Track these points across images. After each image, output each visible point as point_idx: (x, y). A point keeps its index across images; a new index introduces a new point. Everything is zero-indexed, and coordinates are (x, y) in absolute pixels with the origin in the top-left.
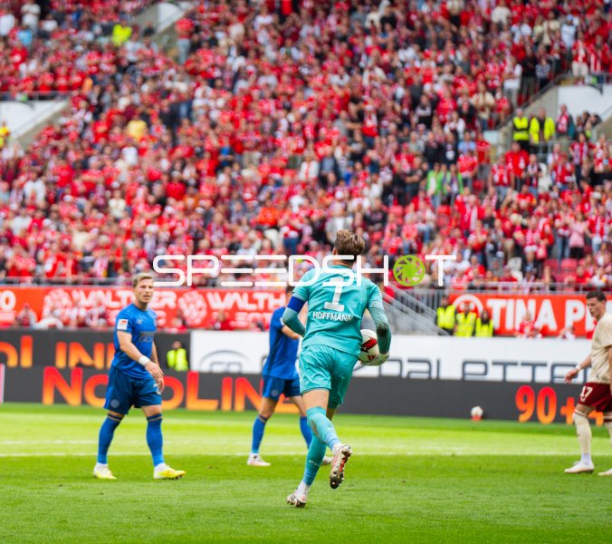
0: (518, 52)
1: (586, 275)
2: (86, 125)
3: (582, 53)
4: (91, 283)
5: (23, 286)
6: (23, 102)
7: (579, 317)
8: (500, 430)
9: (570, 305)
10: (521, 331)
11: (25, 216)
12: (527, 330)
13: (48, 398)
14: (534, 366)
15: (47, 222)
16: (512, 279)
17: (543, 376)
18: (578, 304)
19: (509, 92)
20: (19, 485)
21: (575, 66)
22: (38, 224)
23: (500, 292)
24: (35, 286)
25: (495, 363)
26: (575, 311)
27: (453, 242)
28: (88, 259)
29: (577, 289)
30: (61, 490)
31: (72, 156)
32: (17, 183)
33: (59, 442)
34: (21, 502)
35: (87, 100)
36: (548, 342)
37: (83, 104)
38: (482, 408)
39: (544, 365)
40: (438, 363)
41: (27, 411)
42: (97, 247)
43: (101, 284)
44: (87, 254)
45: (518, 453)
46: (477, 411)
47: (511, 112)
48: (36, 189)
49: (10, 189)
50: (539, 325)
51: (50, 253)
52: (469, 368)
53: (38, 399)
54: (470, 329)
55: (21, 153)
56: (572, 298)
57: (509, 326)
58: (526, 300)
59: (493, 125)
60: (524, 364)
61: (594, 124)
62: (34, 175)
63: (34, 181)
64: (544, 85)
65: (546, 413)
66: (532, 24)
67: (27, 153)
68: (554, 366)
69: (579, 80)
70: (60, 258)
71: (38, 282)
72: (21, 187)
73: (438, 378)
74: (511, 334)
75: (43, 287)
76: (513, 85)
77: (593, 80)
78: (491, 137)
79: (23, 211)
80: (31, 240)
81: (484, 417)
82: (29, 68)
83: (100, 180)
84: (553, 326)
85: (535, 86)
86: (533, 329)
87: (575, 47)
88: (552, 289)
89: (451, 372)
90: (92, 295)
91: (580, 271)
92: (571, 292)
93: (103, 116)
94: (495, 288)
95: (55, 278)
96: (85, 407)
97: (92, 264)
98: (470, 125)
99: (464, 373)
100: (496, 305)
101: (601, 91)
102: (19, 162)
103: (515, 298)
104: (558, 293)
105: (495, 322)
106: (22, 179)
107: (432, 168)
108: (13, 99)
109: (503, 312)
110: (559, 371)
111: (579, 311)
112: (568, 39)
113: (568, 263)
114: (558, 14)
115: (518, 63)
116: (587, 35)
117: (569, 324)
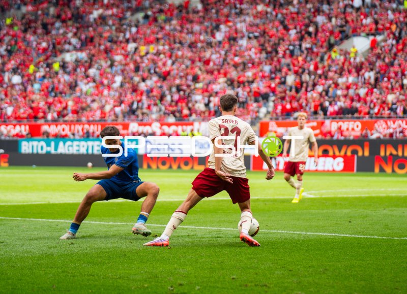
2: (393, 45)
4: (397, 118)
5: (365, 120)
6: (364, 37)
11: (365, 88)
13: (377, 170)
15: (375, 90)
20: (365, 209)
22: (370, 92)
24: (370, 120)
28: (394, 106)
30: (385, 211)
31: (387, 60)
32: (361, 73)
33: (383, 189)
34: (367, 217)
35: (394, 34)
37: (391, 36)
41: (368, 176)
42: (398, 101)
43: (400, 117)
44: (393, 104)
48: (370, 75)
49: (358, 75)
51: (377, 104)
53: (372, 170)
55: (363, 60)
62: (369, 69)
63: (369, 72)
67: (366, 59)
70: (381, 106)
71: (372, 118)
72: (363, 75)
75: (374, 120)
79: (364, 86)
80: (368, 99)
82: (368, 21)
83: (399, 70)
90: (397, 123)
93: (401, 42)
95: (379, 115)
96: (394, 174)
97: (396, 109)
102: (362, 64)
106: (363, 71)
108: (359, 35)
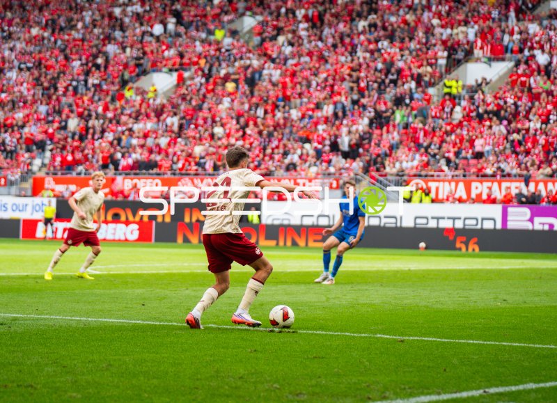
0: (444, 43)
1: (483, 168)
2: (201, 84)
3: (479, 44)
4: (205, 175)
5: (166, 176)
6: (166, 73)
7: (478, 191)
8: (435, 255)
9: (474, 185)
10: (447, 200)
11: (166, 137)
12: (451, 199)
13: (180, 240)
14: (454, 219)
15: (179, 140)
16: (443, 171)
17: (459, 225)
18: (478, 184)
19: (441, 66)
20: (164, 289)
21: (476, 51)
22: (173, 142)
23: (435, 178)
24: (173, 176)
25: (433, 218)
26: (477, 188)
27: (410, 149)
28: (202, 161)
29: (478, 176)
30: (187, 292)
31: (194, 103)
32: (162, 118)
33: (186, 264)
34: (164, 298)
35: (202, 70)
36: (462, 205)
37: (200, 73)
38: (425, 243)
39: (460, 218)
40: (401, 218)
41: (168, 247)
42: (208, 154)
43: (209, 175)
44: (202, 158)
45: (445, 268)
46: (422, 245)
47: (441, 77)
48: (173, 121)
49: (159, 120)
50: (457, 196)
51: (181, 157)
52: (419, 221)
53: (174, 240)
54: (419, 199)
55: (165, 101)
56: (475, 181)
57: (440, 197)
58: (450, 182)
59: (431, 84)
60: (449, 218)
61: (487, 84)
62: (172, 114)
63: (172, 117)
64: (458, 63)
66: (452, 28)
67: (168, 100)
68: (465, 219)
69: (478, 60)
70: (186, 160)
71: (174, 174)
72: (165, 120)
73: (401, 227)
74: (441, 201)
75: (177, 177)
76: (442, 62)
77: (486, 60)
78: (431, 91)
79: (166, 134)
80: (171, 151)
81: (426, 248)
82: (171, 53)
83: (209, 116)
84: (464, 197)
85: (454, 63)
86: (454, 199)
87: (476, 42)
88: (464, 176)
89: (408, 223)
90: (205, 181)
91: (479, 166)
92: (474, 177)
93: (211, 80)
94: (433, 176)
95: (184, 172)
97: (205, 163)
98: (419, 84)
99: (415, 224)
100: (433, 185)
101: (490, 65)
102: (163, 106)
103: (444, 181)
104: (467, 178)
105: (433, 195)
106: (165, 116)
107: (398, 108)
108: (160, 71)
109: (437, 189)
110: (468, 222)
111: (479, 188)
112: (471, 37)
113: (473, 162)
114: (466, 23)
115: (445, 50)
116: (482, 35)
117: (473, 196)
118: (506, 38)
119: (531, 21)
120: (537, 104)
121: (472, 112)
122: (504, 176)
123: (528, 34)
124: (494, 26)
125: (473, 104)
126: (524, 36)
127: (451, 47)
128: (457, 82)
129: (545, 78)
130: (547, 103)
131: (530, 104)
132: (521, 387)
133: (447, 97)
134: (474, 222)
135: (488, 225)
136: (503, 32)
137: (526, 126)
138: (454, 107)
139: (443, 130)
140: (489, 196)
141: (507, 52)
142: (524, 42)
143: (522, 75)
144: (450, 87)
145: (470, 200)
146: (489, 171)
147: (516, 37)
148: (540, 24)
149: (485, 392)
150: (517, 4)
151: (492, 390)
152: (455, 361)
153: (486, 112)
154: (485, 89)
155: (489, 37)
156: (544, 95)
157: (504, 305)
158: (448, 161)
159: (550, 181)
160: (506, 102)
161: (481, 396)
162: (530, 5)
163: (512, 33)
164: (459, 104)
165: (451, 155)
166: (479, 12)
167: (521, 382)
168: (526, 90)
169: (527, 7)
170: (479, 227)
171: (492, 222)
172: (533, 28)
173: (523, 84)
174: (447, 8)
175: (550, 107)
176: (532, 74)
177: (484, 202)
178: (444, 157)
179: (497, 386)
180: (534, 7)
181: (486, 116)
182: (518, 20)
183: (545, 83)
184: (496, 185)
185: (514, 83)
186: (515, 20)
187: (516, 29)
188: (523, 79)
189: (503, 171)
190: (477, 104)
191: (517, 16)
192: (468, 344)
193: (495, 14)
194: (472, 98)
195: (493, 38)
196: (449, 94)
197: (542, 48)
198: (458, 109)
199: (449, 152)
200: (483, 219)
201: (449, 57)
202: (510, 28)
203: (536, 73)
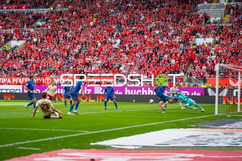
0: (4, 34)
1: (16, 74)
3: (15, 35)
9: (13, 79)
10: (5, 84)
12: (6, 83)
14: (7, 90)
16: (3, 74)
17: (8, 91)
19: (2, 41)
21: (14, 37)
23: (1, 77)
26: (14, 80)
29: (14, 76)
36: (9, 85)
39: (9, 90)
45: (3, 105)
47: (3, 45)
50: (8, 82)
56: (14, 78)
57: (2, 83)
58: (5, 78)
60: (5, 90)
61: (17, 47)
64: (8, 40)
65: (9, 98)
66: (6, 30)
68: (11, 90)
69: (14, 40)
74: (3, 84)
84: (10, 83)
85: (6, 41)
86: (7, 83)
87: (14, 34)
88: (10, 76)
91: (15, 73)
92: (13, 77)
101: (18, 41)
103: (3, 78)
109: (1, 80)
110: (11, 91)
111: (15, 80)
112: (12, 32)
113: (13, 72)
114: (11, 28)
115: (4, 36)
116: (16, 32)
117: (13, 83)
118: (23, 33)
119: (31, 28)
120: (33, 54)
121: (13, 56)
122: (23, 76)
123: (30, 32)
124: (20, 29)
125: (13, 53)
126: (29, 33)
127: (6, 36)
128: (8, 46)
129: (36, 46)
130: (36, 54)
131: (31, 54)
132: (26, 142)
133: (5, 51)
134: (13, 91)
135: (18, 92)
136: (22, 31)
137: (30, 60)
138: (7, 54)
139: (3, 61)
140: (18, 82)
141: (24, 37)
142: (29, 34)
143: (28, 45)
144: (6, 48)
145: (12, 84)
146: (18, 75)
147: (27, 33)
148: (34, 29)
149: (14, 144)
150: (27, 23)
151: (17, 144)
152: (5, 135)
153: (17, 56)
154: (17, 49)
155: (18, 33)
156: (35, 51)
157: (22, 117)
158: (5, 71)
159: (37, 78)
160: (23, 53)
161: (13, 146)
162: (31, 23)
163: (25, 32)
164: (9, 54)
165: (6, 70)
166: (14, 24)
167: (26, 141)
168: (30, 49)
169: (30, 24)
170: (15, 92)
171: (19, 91)
172: (32, 30)
173: (29, 47)
174: (4, 23)
175: (37, 55)
176: (32, 45)
177: (17, 84)
178: (4, 70)
179: (18, 142)
180: (32, 24)
181: (17, 57)
182: (27, 28)
183: (36, 47)
184: (20, 79)
185: (26, 47)
186: (26, 27)
187: (27, 30)
188: (29, 46)
189: (23, 75)
190: (14, 53)
191: (27, 26)
192: (10, 129)
193: (20, 25)
194: (13, 52)
195: (19, 33)
196: (5, 50)
197: (35, 36)
198: (8, 55)
199: (5, 69)
200: (16, 90)
201: (5, 38)
202: (25, 30)
203: (33, 44)
